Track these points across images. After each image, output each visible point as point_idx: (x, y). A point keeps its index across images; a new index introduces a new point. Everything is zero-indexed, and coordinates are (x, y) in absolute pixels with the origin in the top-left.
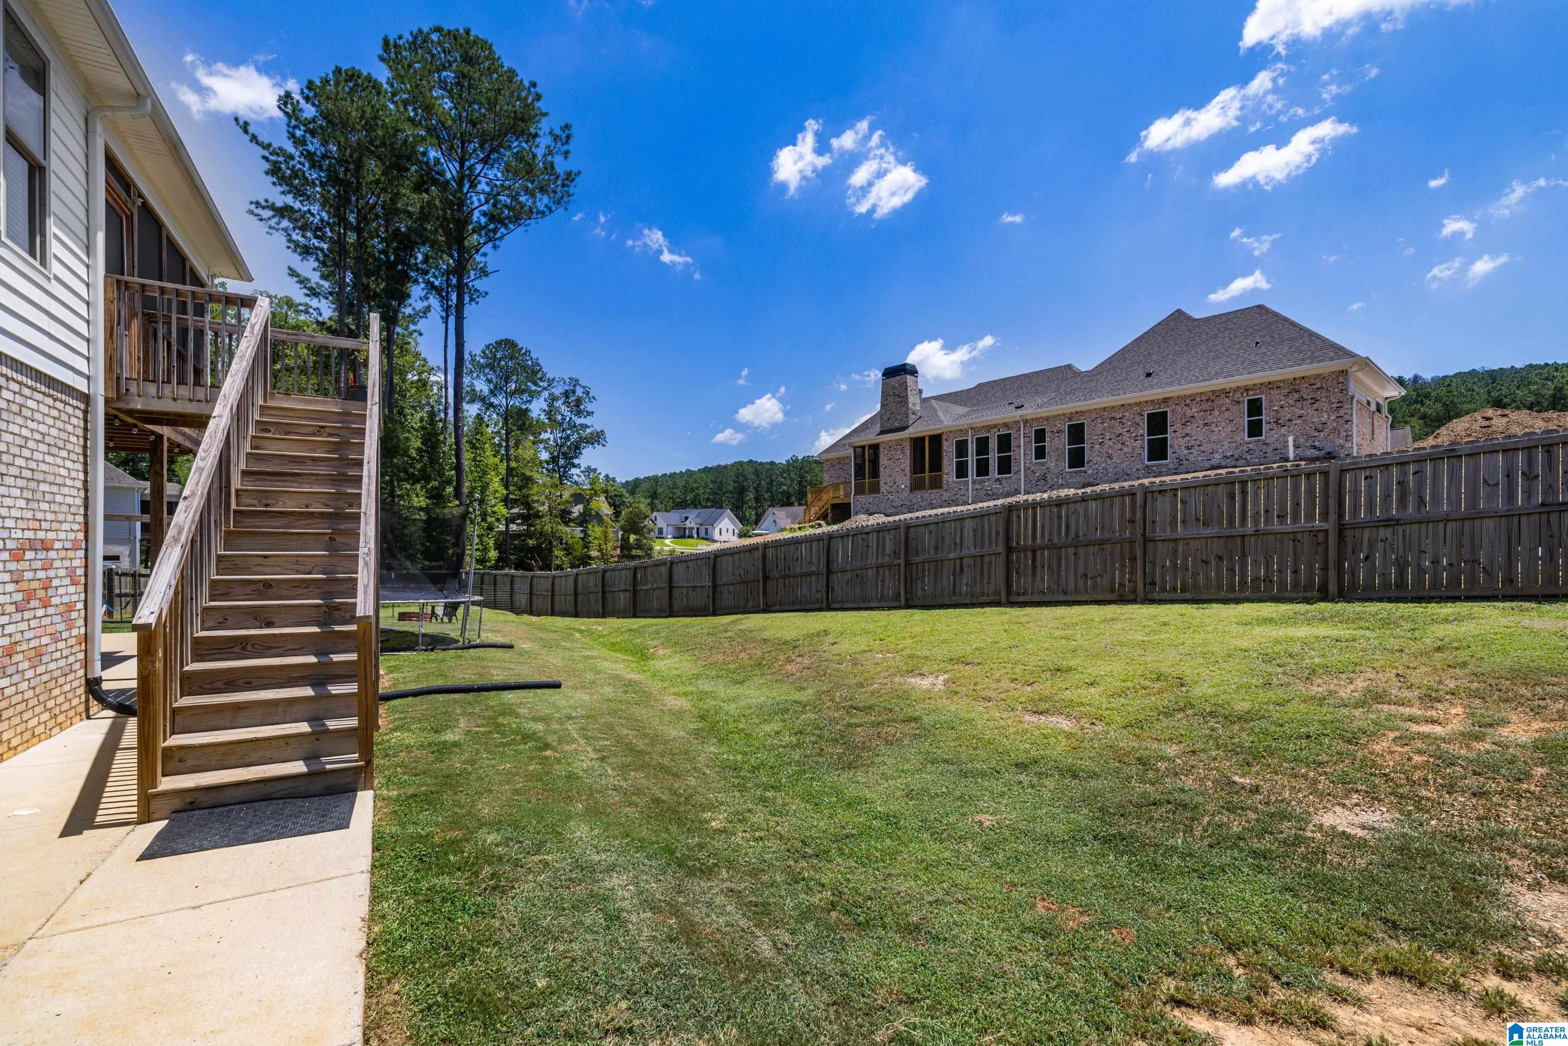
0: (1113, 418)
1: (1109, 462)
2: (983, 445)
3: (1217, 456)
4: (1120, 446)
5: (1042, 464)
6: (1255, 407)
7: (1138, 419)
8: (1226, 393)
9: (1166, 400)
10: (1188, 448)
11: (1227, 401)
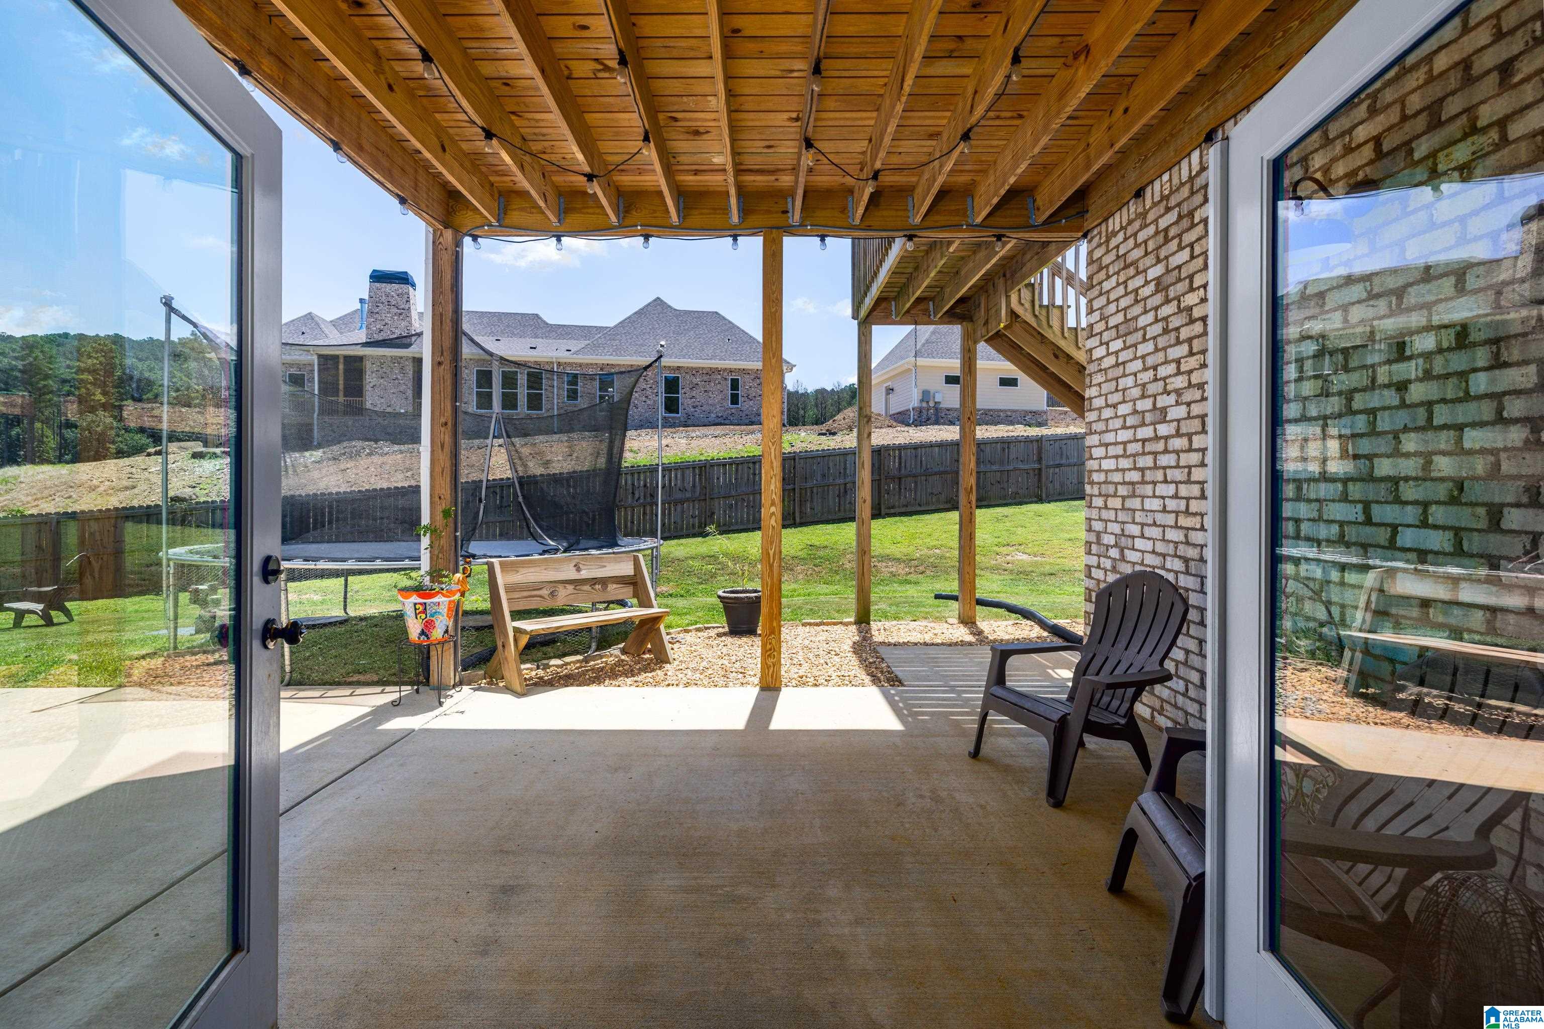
1: (636, 411)
2: (509, 380)
3: (712, 414)
4: (644, 399)
5: (575, 405)
6: (735, 384)
7: (658, 380)
8: (718, 371)
9: (679, 368)
10: (695, 407)
11: (719, 376)
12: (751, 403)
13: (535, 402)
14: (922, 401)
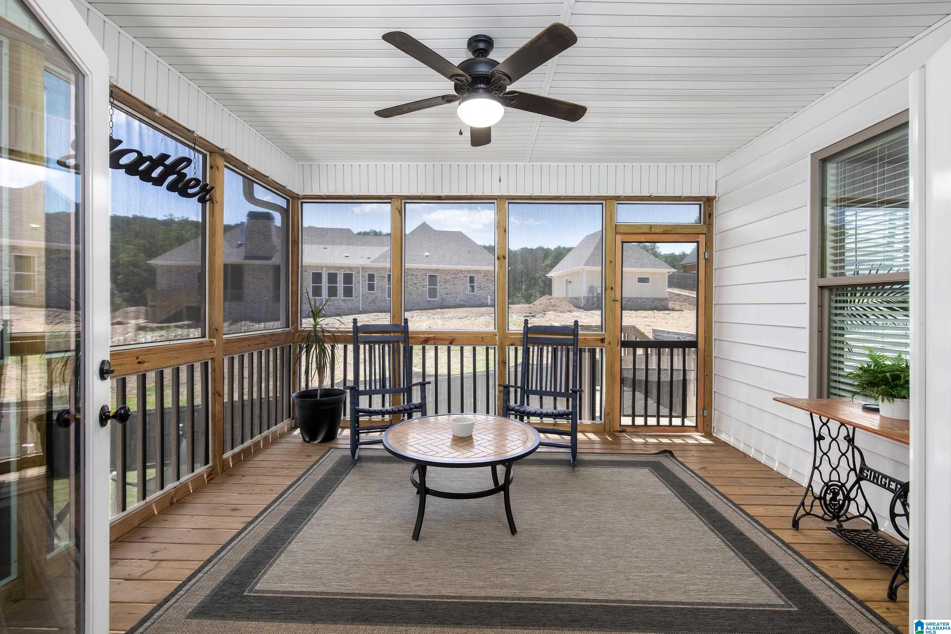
0: (412, 275)
1: (410, 297)
2: (332, 278)
3: (459, 299)
4: (415, 289)
5: (373, 294)
6: (472, 280)
7: (424, 277)
8: (461, 271)
9: (437, 270)
10: (447, 294)
11: (462, 275)
12: (482, 291)
13: (348, 292)
14: (589, 292)
